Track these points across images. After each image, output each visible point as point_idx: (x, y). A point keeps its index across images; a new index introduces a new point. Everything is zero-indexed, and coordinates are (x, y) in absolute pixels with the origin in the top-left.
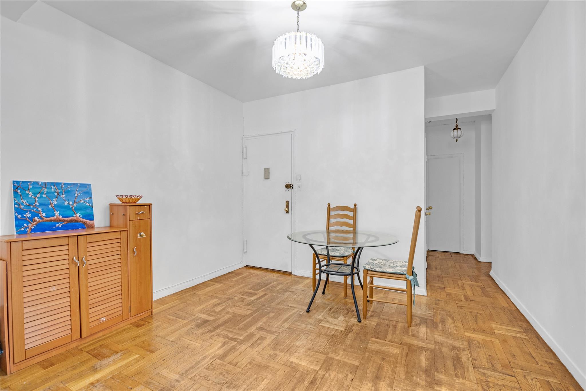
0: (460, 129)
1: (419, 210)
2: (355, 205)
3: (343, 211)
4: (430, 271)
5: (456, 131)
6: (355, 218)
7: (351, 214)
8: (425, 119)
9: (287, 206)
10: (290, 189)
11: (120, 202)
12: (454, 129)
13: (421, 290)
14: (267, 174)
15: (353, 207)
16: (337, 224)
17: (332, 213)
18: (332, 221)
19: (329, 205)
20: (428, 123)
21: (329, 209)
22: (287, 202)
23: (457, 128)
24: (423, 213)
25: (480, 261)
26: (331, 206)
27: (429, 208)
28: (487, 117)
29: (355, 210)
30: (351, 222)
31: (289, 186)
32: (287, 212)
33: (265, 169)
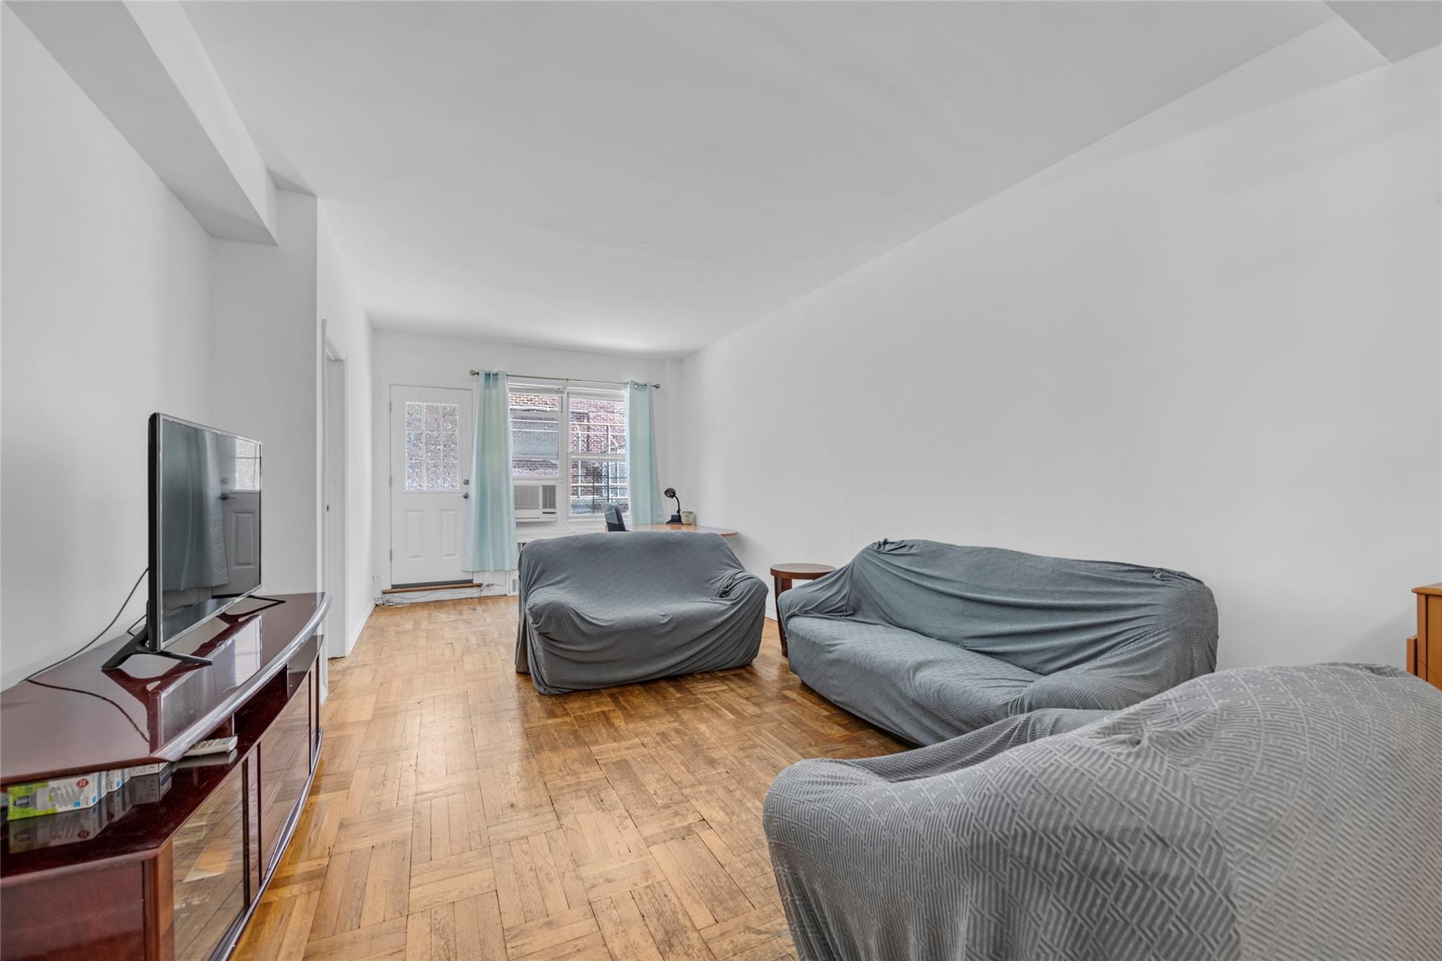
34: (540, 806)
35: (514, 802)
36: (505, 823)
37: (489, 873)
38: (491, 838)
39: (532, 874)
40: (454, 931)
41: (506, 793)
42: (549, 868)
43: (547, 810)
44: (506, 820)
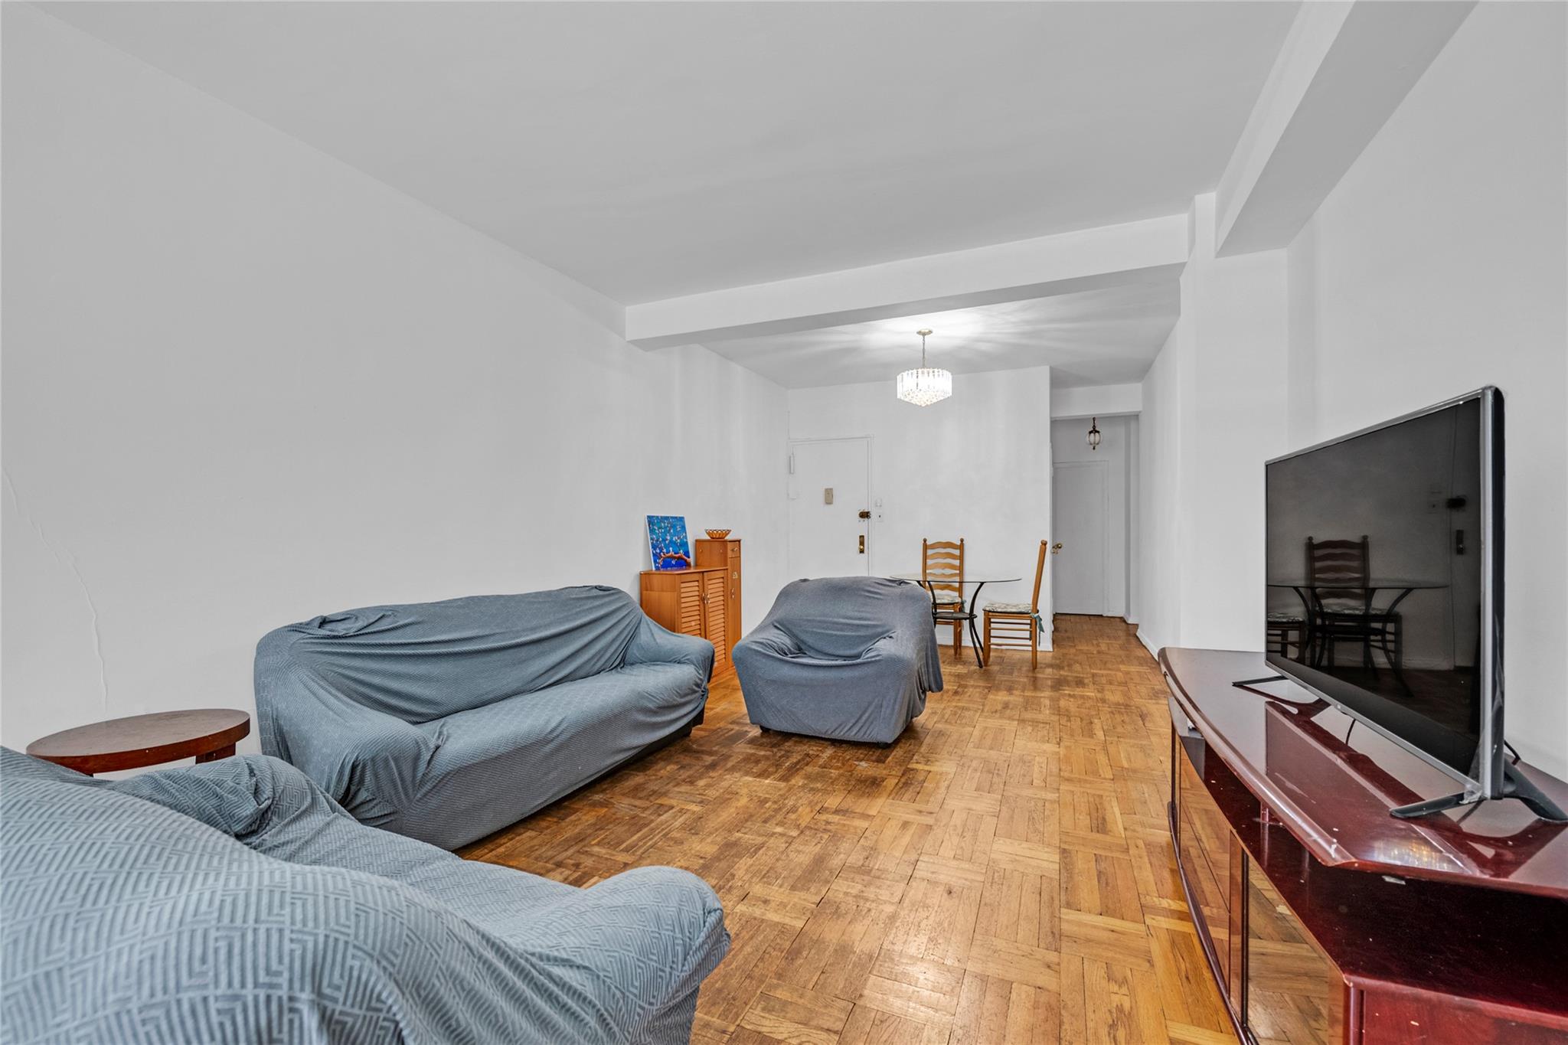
0: (1098, 432)
1: (1044, 544)
2: (962, 540)
3: (945, 548)
4: (1057, 634)
5: (1092, 434)
6: (961, 558)
7: (957, 552)
8: (1051, 418)
9: (862, 543)
10: (866, 519)
11: (708, 538)
12: (1090, 432)
13: (1045, 644)
14: (829, 497)
15: (959, 543)
16: (936, 566)
17: (930, 552)
18: (929, 562)
19: (925, 541)
20: (1054, 423)
21: (926, 547)
22: (862, 537)
23: (1094, 431)
24: (1049, 547)
25: (1129, 622)
26: (928, 543)
27: (1057, 547)
28: (1136, 417)
29: (961, 547)
30: (957, 562)
31: (865, 515)
32: (862, 551)
33: (826, 490)
34: (924, 880)
35: (946, 895)
36: (966, 880)
37: (995, 847)
38: (984, 871)
39: (965, 834)
40: (1029, 828)
41: (948, 910)
42: (951, 832)
43: (922, 873)
44: (964, 881)
